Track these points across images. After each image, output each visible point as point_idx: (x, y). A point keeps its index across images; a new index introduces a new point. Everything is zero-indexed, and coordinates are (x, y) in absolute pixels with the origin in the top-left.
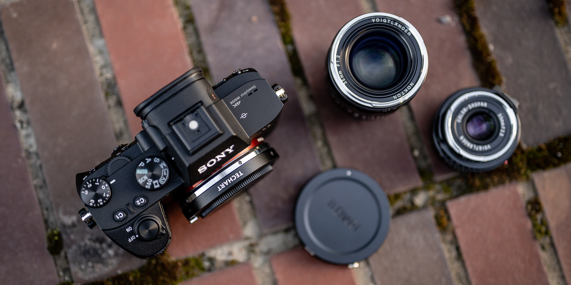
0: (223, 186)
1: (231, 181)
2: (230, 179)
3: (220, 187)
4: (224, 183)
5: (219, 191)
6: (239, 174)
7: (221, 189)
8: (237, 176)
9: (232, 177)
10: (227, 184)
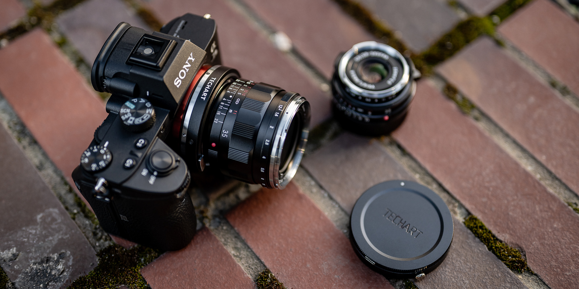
0: (205, 95)
1: (209, 87)
2: (207, 87)
3: (204, 96)
4: (204, 91)
5: (204, 100)
6: (213, 80)
7: (205, 97)
8: (211, 81)
9: (208, 84)
10: (208, 91)
